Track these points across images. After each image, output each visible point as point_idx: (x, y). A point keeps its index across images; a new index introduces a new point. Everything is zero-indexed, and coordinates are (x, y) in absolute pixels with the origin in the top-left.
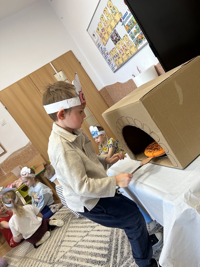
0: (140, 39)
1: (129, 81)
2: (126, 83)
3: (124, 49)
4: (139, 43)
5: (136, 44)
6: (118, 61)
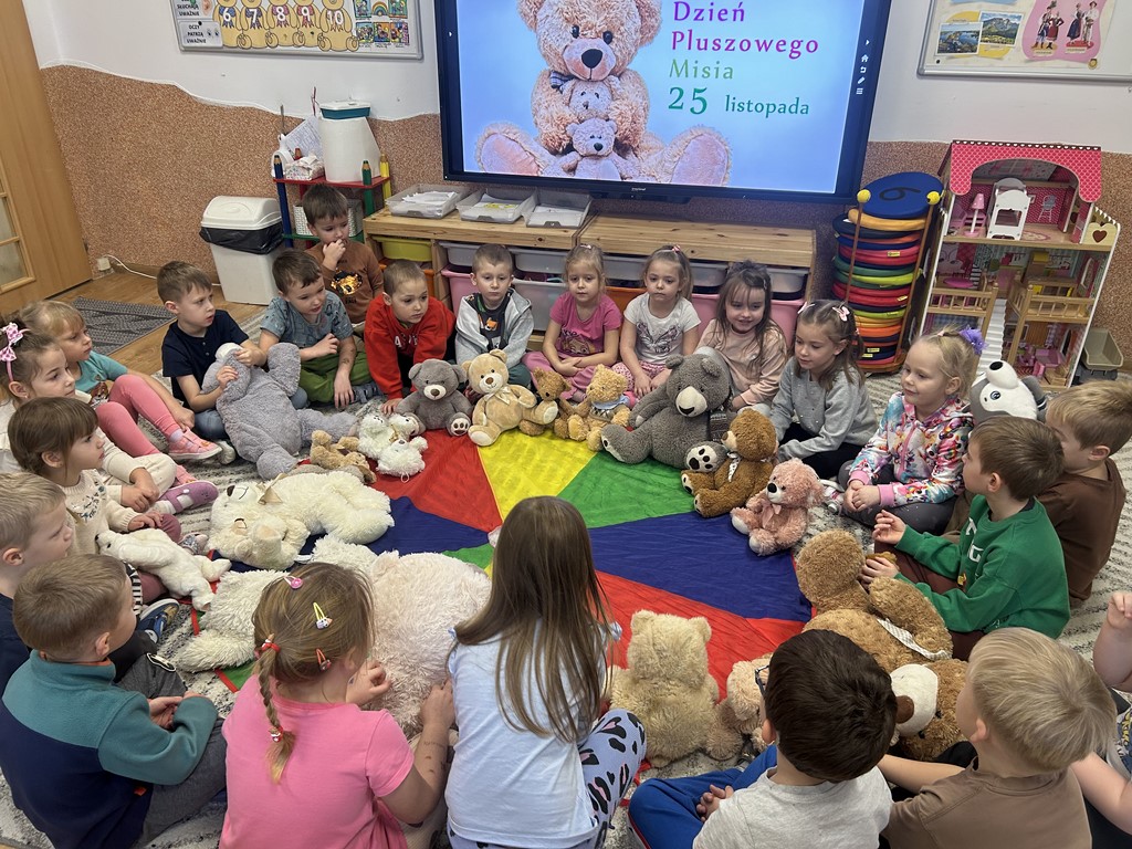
0: (383, 32)
1: (243, 109)
2: (222, 109)
3: (299, 13)
4: (374, 41)
5: (359, 35)
6: (245, 33)
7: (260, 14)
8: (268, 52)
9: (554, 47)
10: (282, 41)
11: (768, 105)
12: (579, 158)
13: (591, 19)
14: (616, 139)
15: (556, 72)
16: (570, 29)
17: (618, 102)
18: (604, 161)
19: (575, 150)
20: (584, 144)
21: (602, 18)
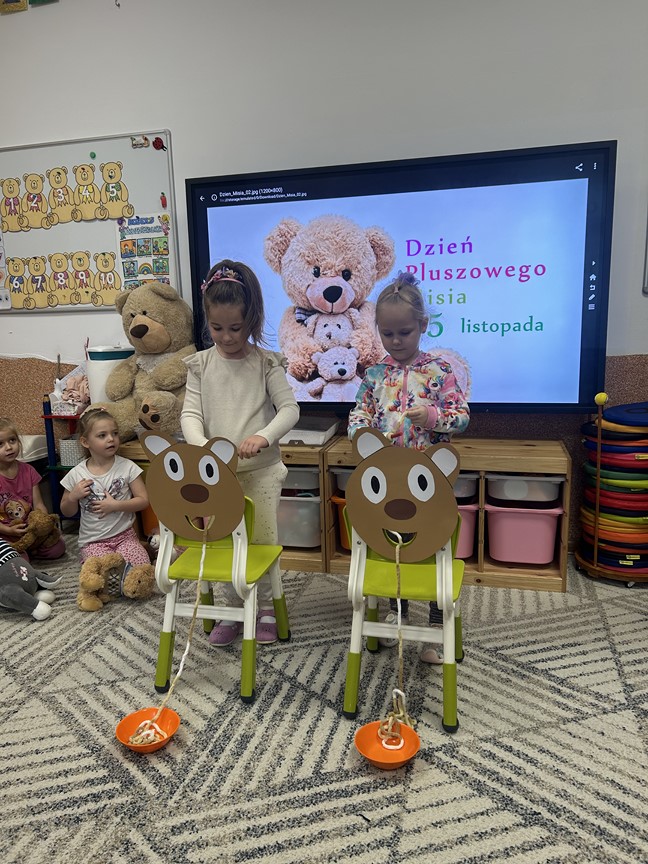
1: (26, 359)
3: (76, 277)
6: (31, 296)
7: (44, 280)
8: (50, 311)
9: (297, 286)
10: (62, 300)
11: (503, 325)
12: (324, 383)
13: (330, 260)
14: (358, 364)
15: (300, 308)
16: (312, 270)
17: (359, 331)
18: (348, 384)
19: (320, 376)
20: (328, 370)
21: (340, 259)
